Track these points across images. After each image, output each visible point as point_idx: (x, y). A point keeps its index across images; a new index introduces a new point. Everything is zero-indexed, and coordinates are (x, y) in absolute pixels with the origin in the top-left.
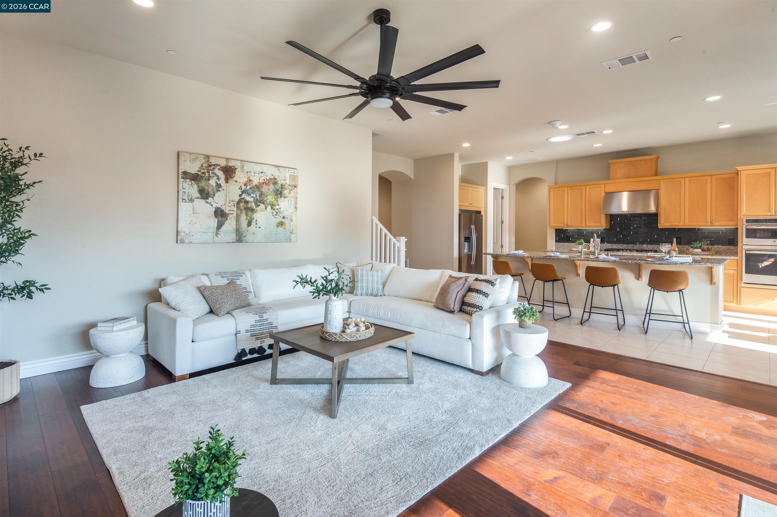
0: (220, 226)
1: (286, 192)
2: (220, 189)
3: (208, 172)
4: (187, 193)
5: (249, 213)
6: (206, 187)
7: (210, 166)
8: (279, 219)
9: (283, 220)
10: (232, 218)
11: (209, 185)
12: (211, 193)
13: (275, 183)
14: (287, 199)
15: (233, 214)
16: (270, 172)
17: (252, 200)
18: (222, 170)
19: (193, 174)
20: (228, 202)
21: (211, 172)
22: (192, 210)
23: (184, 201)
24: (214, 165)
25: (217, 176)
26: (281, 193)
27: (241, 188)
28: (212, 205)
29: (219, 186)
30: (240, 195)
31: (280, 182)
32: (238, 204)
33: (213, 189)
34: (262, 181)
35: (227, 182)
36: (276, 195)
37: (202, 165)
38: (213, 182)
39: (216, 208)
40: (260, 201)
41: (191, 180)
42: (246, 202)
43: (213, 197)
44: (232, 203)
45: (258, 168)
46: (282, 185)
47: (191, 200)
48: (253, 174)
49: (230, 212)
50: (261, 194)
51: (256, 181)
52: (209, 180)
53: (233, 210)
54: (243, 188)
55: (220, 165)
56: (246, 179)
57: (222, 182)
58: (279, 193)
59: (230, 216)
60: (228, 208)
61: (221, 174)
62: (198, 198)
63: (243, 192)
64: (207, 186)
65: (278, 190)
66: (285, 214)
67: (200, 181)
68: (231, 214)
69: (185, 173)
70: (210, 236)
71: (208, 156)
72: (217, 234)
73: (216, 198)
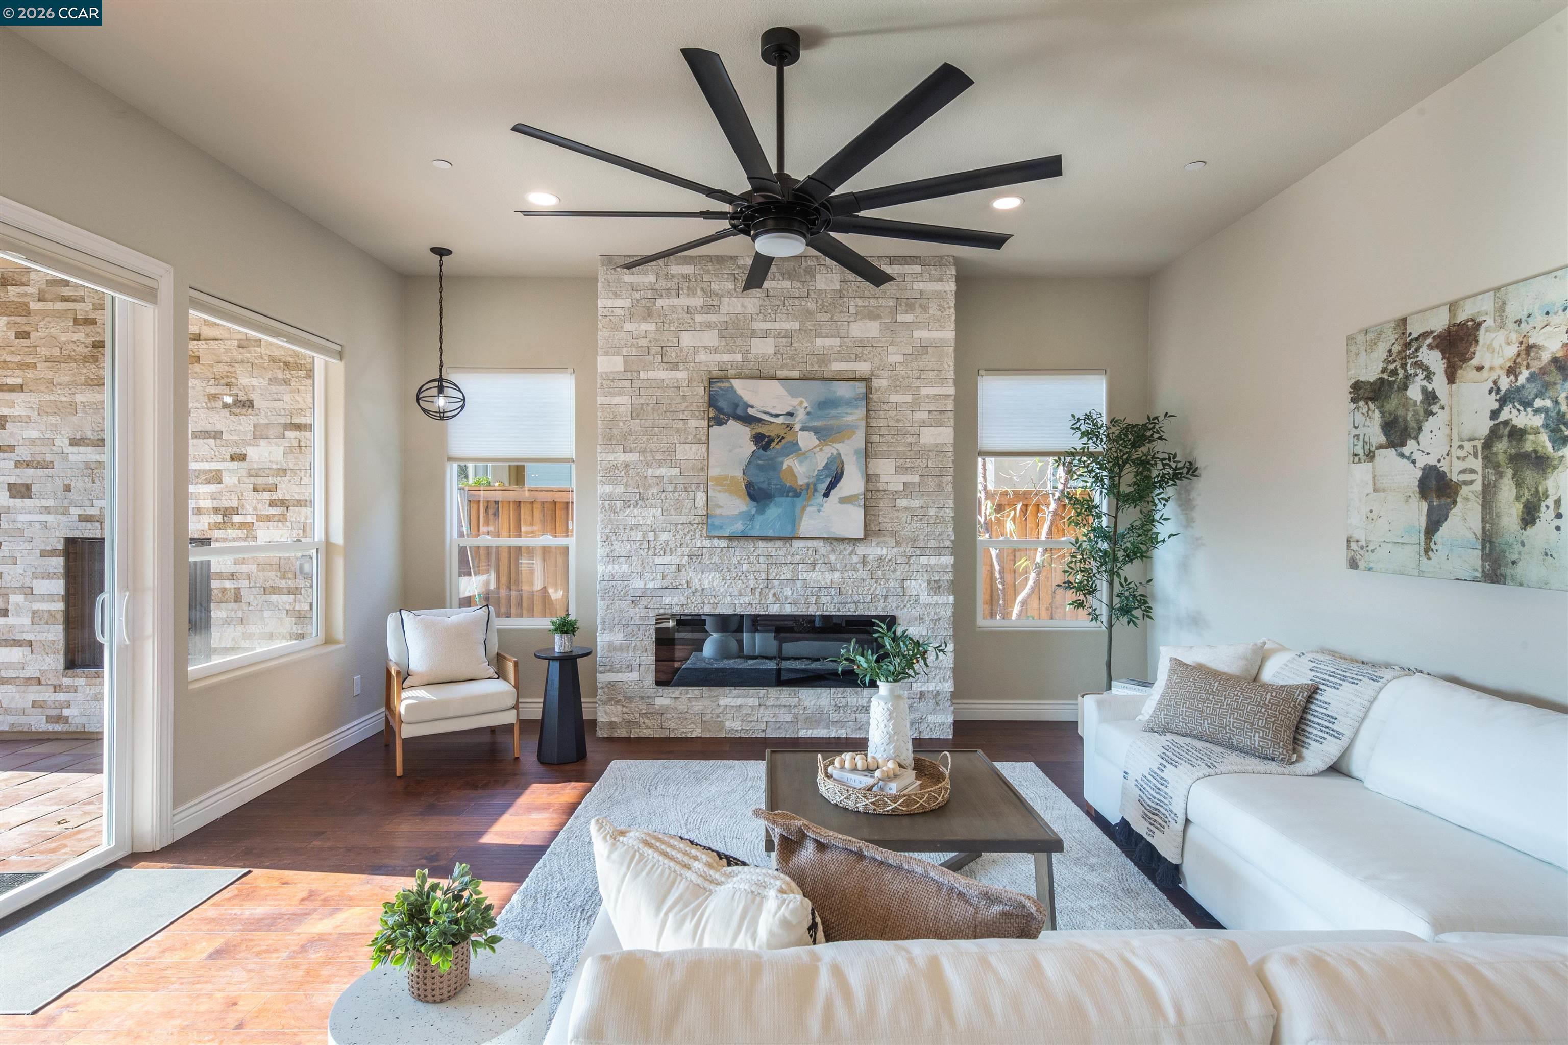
0: (1433, 526)
2: (1435, 408)
3: (1404, 366)
4: (1361, 438)
6: (1401, 412)
7: (1407, 345)
10: (1471, 496)
11: (1406, 403)
12: (1413, 424)
15: (1471, 482)
17: (1534, 422)
18: (1437, 346)
19: (1372, 384)
20: (1456, 443)
21: (1410, 362)
22: (1371, 483)
23: (1356, 459)
24: (1417, 339)
25: (1426, 368)
27: (1495, 389)
28: (1414, 462)
29: (1430, 398)
30: (1495, 414)
32: (1488, 444)
33: (1416, 413)
35: (1451, 378)
37: (1390, 351)
38: (1414, 393)
39: (1424, 469)
41: (1367, 400)
42: (1517, 434)
43: (1416, 438)
44: (1468, 446)
47: (1370, 456)
48: (1538, 320)
49: (1463, 477)
52: (1406, 388)
53: (1472, 471)
54: (1504, 384)
55: (1432, 332)
57: (1439, 384)
59: (1464, 490)
60: (1458, 466)
61: (1434, 359)
62: (1380, 447)
63: (1504, 401)
64: (1404, 406)
67: (1388, 397)
68: (1466, 483)
69: (1357, 387)
70: (1410, 553)
71: (1404, 321)
72: (1427, 550)
73: (1424, 437)
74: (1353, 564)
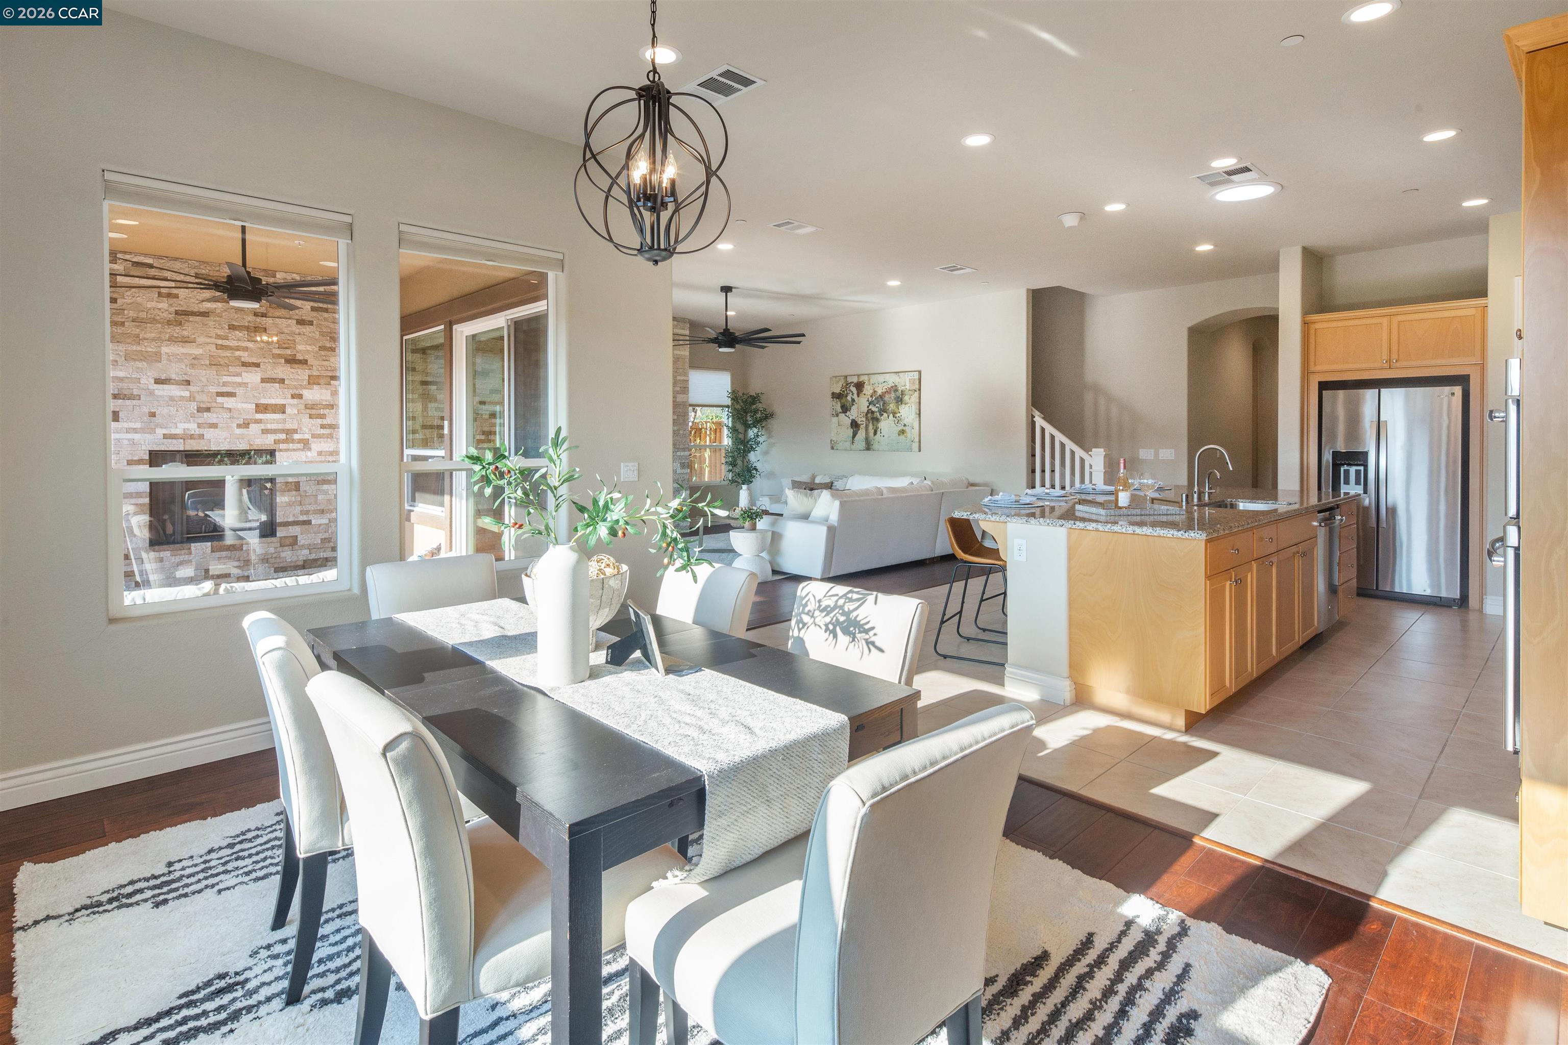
0: (854, 436)
1: (906, 398)
2: (854, 403)
3: (846, 390)
4: (835, 410)
5: (875, 423)
6: (845, 403)
7: (847, 384)
8: (901, 427)
9: (904, 428)
10: (863, 428)
11: (847, 401)
12: (849, 407)
13: (896, 390)
14: (907, 406)
15: (863, 424)
16: (892, 380)
17: (877, 410)
18: (856, 386)
19: (837, 394)
20: (859, 414)
21: (848, 389)
22: (837, 423)
23: (833, 416)
24: (850, 383)
25: (853, 392)
26: (901, 400)
27: (868, 400)
28: (849, 418)
29: (853, 400)
30: (868, 407)
31: (900, 389)
32: (866, 415)
33: (850, 404)
34: (884, 390)
35: (859, 396)
36: (897, 402)
37: (842, 385)
38: (849, 398)
39: (851, 420)
40: (883, 410)
41: (836, 398)
42: (873, 412)
43: (849, 411)
44: (862, 415)
45: (881, 378)
46: (902, 391)
47: (837, 415)
48: (877, 385)
49: (861, 423)
50: (884, 403)
51: (879, 392)
52: (847, 396)
54: (870, 399)
55: (854, 382)
56: (872, 391)
57: (855, 397)
58: (900, 400)
59: (862, 426)
60: (860, 419)
61: (854, 389)
62: (840, 413)
63: (870, 404)
65: (899, 397)
66: (906, 421)
67: (842, 399)
69: (833, 394)
70: (848, 444)
71: (846, 377)
72: (853, 442)
73: (852, 411)
74: (832, 448)
